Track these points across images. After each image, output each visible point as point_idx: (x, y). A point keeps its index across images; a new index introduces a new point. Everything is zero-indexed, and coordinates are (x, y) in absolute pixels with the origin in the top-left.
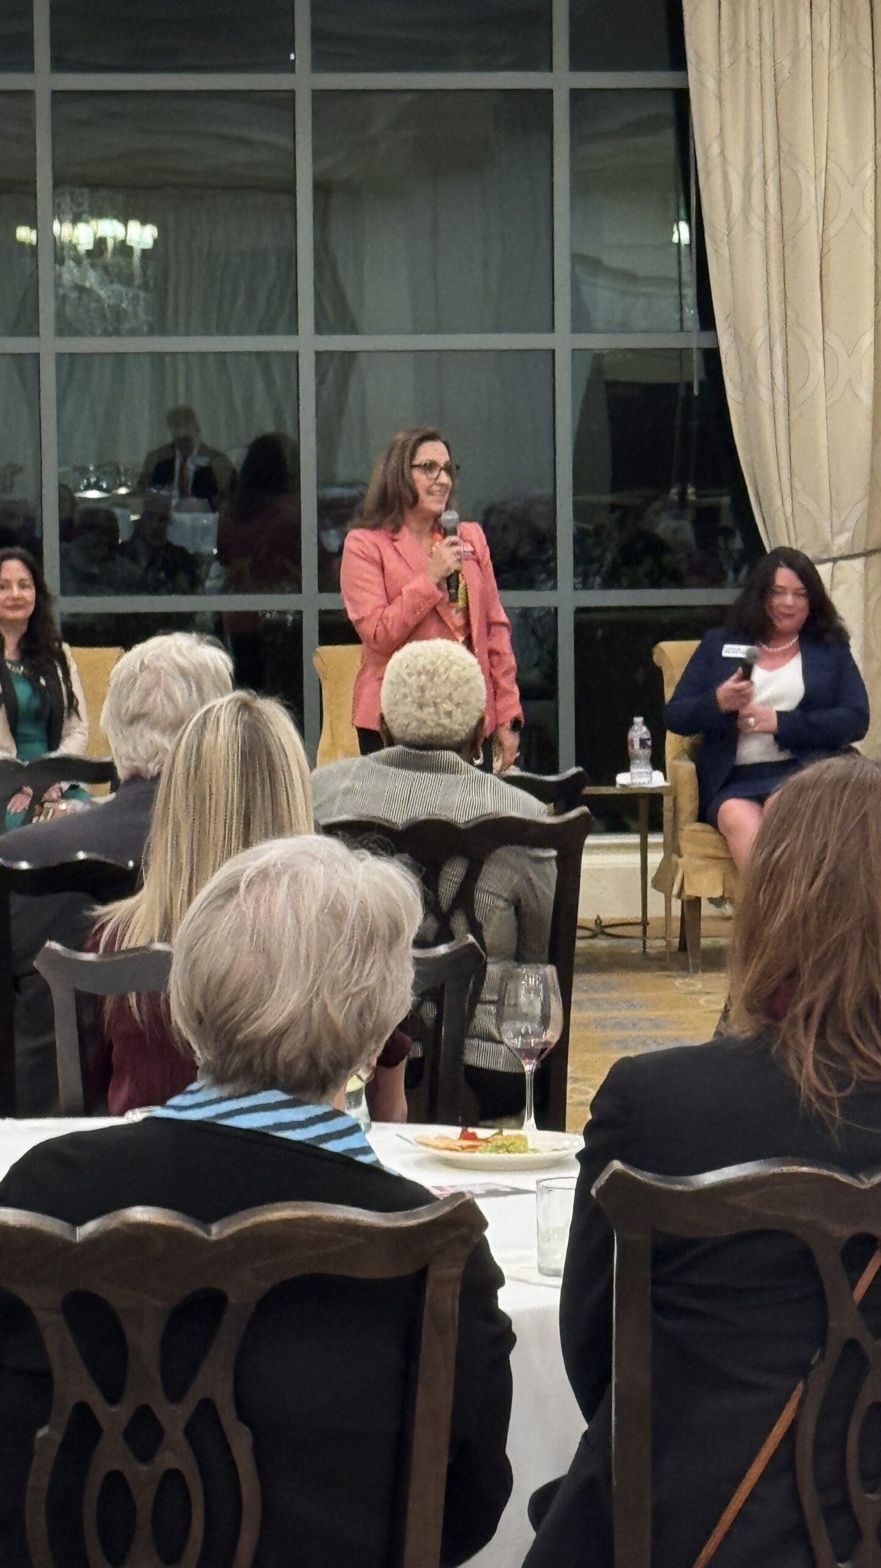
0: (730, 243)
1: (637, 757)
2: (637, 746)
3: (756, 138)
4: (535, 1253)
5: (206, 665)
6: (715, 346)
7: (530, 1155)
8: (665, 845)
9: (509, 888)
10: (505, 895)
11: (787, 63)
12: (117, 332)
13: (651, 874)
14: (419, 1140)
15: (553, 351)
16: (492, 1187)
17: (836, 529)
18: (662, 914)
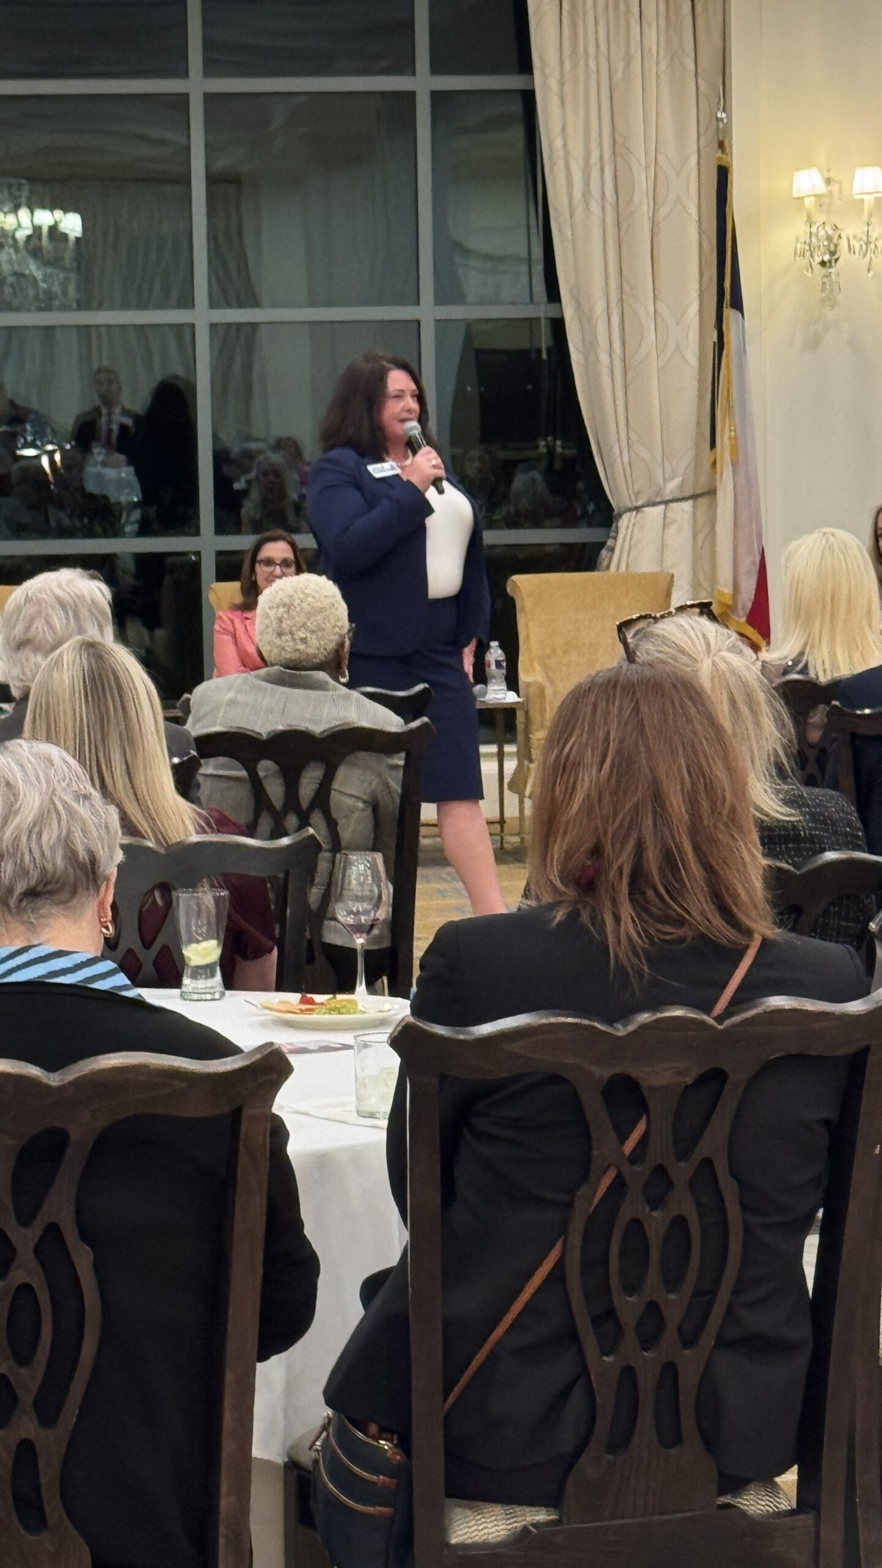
0: (572, 226)
1: (494, 677)
2: (493, 667)
3: (594, 133)
4: (354, 1098)
5: (83, 596)
6: (560, 316)
7: (359, 1016)
8: (518, 754)
9: (369, 791)
10: (365, 797)
11: (620, 67)
12: (48, 308)
13: (506, 780)
14: (264, 1005)
15: (419, 322)
16: (325, 1044)
17: (667, 476)
18: (517, 814)
